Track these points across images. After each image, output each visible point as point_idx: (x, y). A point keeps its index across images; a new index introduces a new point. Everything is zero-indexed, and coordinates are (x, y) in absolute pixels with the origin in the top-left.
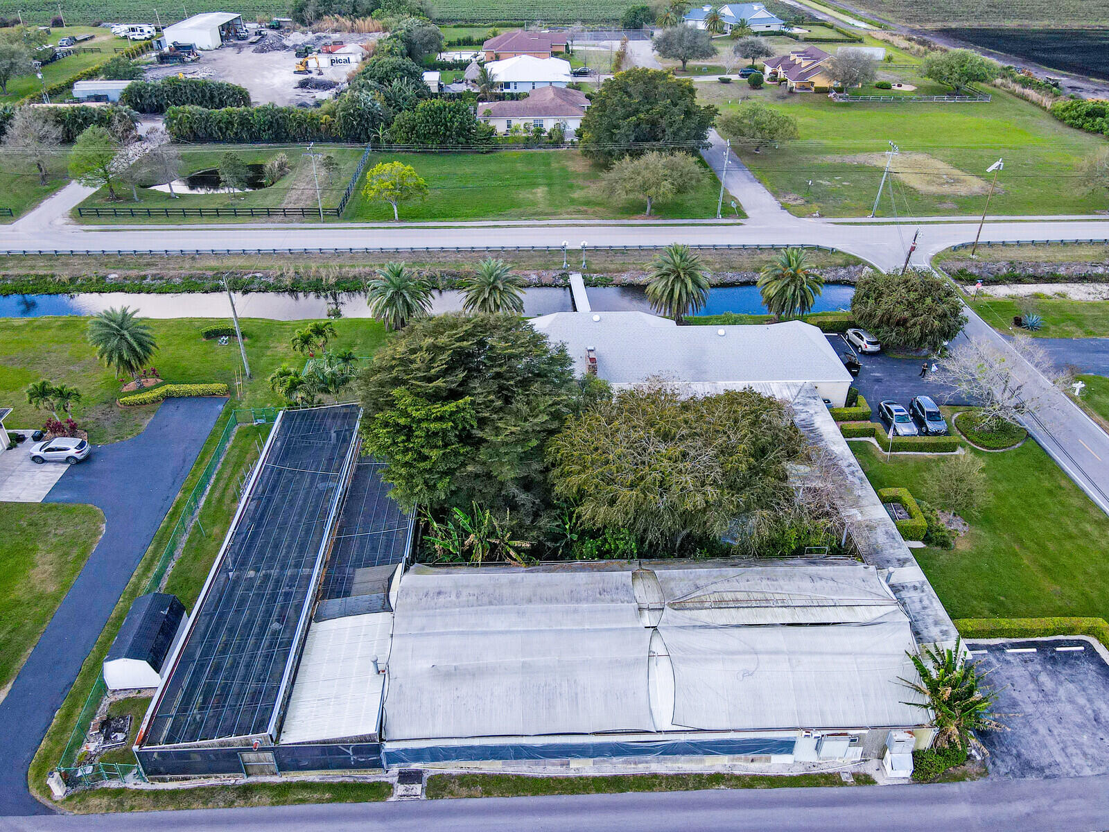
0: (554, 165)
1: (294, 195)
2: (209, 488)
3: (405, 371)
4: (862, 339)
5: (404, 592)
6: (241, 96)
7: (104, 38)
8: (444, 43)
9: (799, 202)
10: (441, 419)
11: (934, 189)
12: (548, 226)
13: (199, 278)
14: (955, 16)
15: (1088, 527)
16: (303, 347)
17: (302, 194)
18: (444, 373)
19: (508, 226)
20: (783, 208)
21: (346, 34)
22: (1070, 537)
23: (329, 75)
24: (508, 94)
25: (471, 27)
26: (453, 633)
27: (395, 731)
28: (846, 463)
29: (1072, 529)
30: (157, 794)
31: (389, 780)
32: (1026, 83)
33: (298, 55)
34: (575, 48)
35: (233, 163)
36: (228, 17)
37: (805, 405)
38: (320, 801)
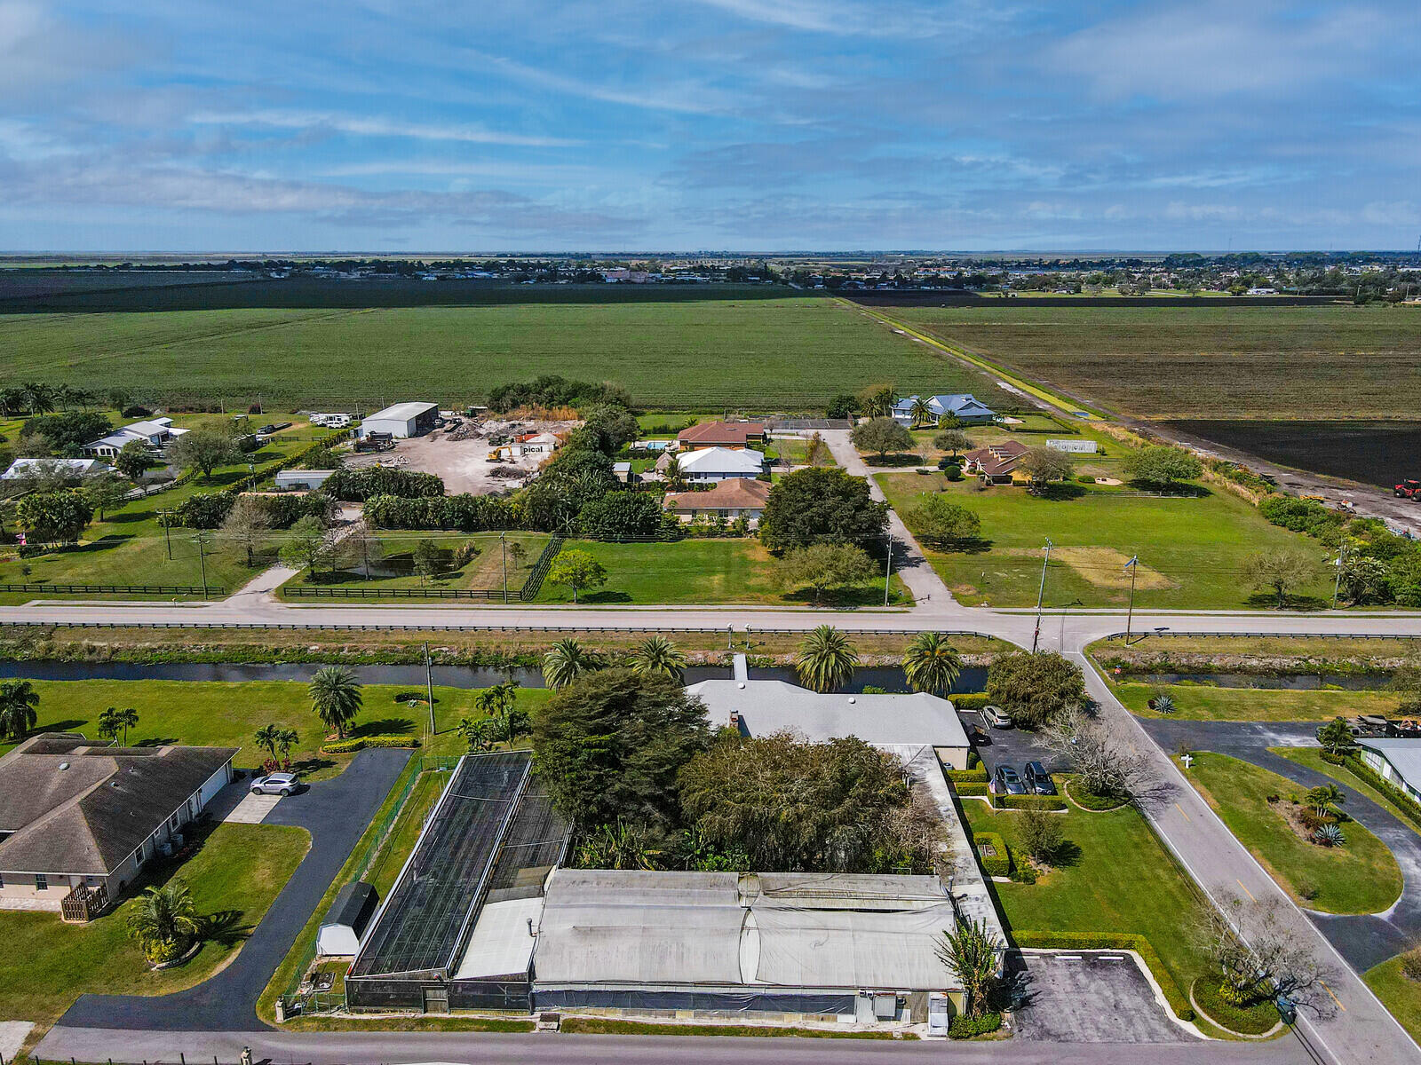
0: (735, 554)
1: (480, 578)
2: (397, 818)
3: (570, 711)
4: (994, 714)
5: (556, 881)
6: (436, 485)
7: (301, 426)
8: (638, 433)
9: (970, 592)
10: (599, 746)
11: (1110, 583)
12: (720, 610)
13: (391, 651)
14: (1189, 405)
15: (1160, 872)
16: (484, 705)
17: (488, 578)
18: (601, 715)
19: (681, 610)
20: (953, 598)
21: (541, 422)
22: (1142, 879)
23: (521, 464)
24: (698, 484)
25: (671, 414)
26: (592, 906)
27: (541, 975)
28: (945, 808)
29: (1147, 874)
30: (355, 1022)
31: (533, 1020)
32: (1240, 479)
33: (492, 443)
34: (773, 437)
35: (427, 548)
36: (424, 407)
37: (921, 763)
38: (478, 1030)
